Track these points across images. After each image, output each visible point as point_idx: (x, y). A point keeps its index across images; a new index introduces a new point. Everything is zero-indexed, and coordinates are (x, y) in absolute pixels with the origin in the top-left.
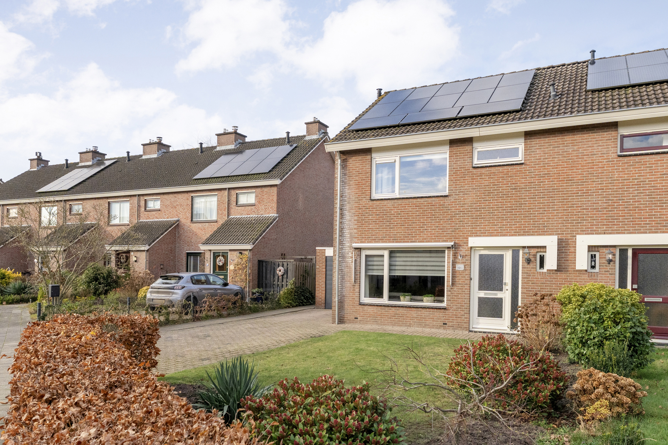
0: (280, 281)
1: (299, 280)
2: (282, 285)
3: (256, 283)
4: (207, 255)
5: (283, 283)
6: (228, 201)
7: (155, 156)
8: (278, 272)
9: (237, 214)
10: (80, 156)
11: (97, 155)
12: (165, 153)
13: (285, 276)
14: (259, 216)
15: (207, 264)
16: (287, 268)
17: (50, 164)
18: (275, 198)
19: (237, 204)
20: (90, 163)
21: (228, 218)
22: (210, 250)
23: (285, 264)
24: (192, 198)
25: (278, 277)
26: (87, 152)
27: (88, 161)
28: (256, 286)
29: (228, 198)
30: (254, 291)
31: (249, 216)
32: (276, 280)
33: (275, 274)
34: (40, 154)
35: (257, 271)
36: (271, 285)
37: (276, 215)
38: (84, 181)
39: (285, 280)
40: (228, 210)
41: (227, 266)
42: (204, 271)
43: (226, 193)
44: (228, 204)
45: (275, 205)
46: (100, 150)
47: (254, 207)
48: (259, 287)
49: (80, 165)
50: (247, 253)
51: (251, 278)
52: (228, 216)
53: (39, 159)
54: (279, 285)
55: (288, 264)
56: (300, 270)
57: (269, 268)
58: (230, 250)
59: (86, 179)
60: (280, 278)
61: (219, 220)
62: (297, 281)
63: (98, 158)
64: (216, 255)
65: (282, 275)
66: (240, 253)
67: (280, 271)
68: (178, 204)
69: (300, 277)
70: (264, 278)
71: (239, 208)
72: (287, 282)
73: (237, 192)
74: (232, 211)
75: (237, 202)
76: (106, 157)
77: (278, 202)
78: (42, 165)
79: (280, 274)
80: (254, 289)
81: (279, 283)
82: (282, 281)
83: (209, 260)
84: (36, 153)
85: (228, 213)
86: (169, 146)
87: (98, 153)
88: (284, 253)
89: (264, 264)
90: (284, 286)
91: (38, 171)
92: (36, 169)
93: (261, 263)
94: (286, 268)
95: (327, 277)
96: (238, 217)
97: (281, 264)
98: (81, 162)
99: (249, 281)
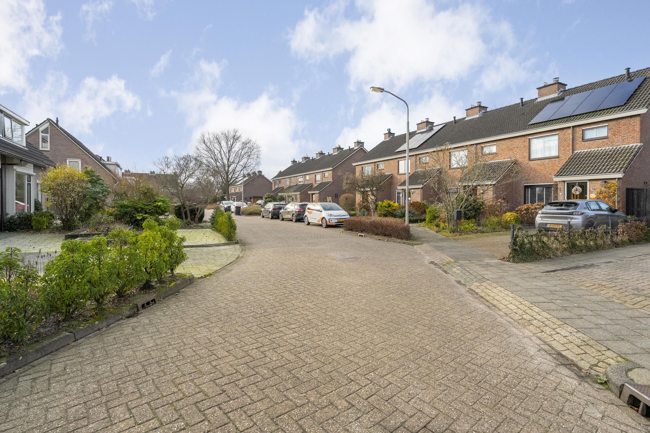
3: (625, 210)
4: (560, 186)
6: (573, 137)
7: (477, 116)
9: (582, 149)
10: (418, 126)
11: (429, 124)
12: (484, 113)
14: (614, 147)
15: (561, 194)
17: (395, 135)
18: (638, 128)
19: (583, 140)
20: (425, 130)
21: (573, 153)
22: (564, 181)
24: (529, 140)
26: (422, 123)
27: (423, 128)
29: (573, 135)
31: (600, 149)
34: (390, 129)
35: (625, 199)
36: (647, 213)
37: (639, 144)
38: (426, 141)
40: (572, 146)
41: (586, 194)
42: (557, 200)
43: (570, 131)
44: (573, 140)
45: (637, 135)
46: (430, 121)
47: (607, 139)
49: (417, 132)
50: (614, 181)
51: (620, 205)
52: (573, 150)
53: (390, 133)
58: (590, 180)
59: (428, 139)
61: (561, 155)
63: (429, 126)
64: (570, 186)
66: (606, 182)
68: (515, 146)
70: (635, 206)
71: (587, 142)
73: (583, 129)
74: (577, 146)
75: (583, 137)
76: (435, 124)
77: (641, 131)
78: (391, 136)
83: (562, 190)
84: (388, 129)
85: (573, 148)
86: (487, 108)
87: (429, 122)
88: (646, 181)
91: (389, 140)
92: (388, 139)
93: (631, 191)
96: (586, 151)
98: (418, 130)
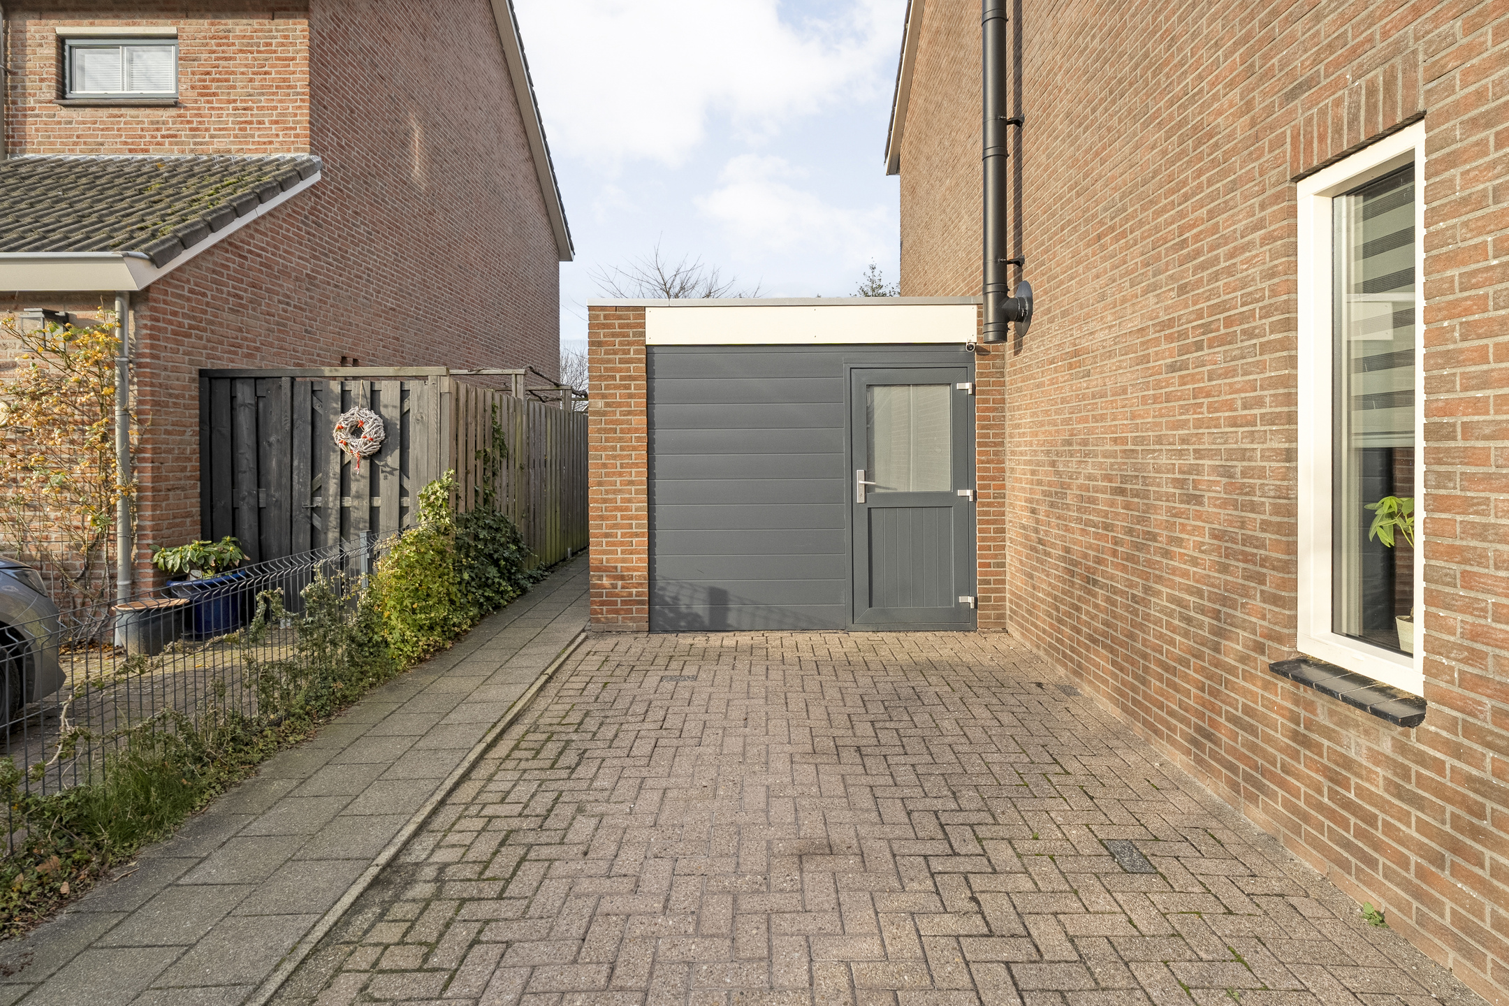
0: (354, 487)
1: (471, 477)
2: (374, 511)
3: (193, 505)
5: (377, 502)
8: (339, 437)
9: (64, 146)
13: (393, 460)
14: (205, 158)
16: (404, 415)
18: (300, 75)
19: (63, 99)
23: (389, 393)
25: (345, 468)
28: (192, 524)
30: (173, 560)
31: (140, 157)
32: (333, 486)
33: (322, 452)
35: (190, 440)
36: (299, 517)
37: (306, 157)
39: (387, 485)
45: (298, 109)
47: (173, 112)
48: (209, 533)
50: (107, 318)
51: (146, 476)
54: (354, 515)
55: (404, 394)
56: (472, 428)
57: (277, 416)
60: (360, 470)
62: (461, 485)
65: (373, 458)
66: (54, 315)
67: (356, 431)
69: (472, 462)
70: (246, 480)
71: (76, 115)
72: (403, 492)
73: (61, 32)
74: (31, 129)
75: (61, 82)
77: (317, 99)
79: (358, 446)
80: (174, 543)
81: (348, 502)
82: (374, 491)
89: (244, 393)
90: (387, 519)
93: (222, 389)
94: (393, 414)
95: (659, 458)
96: (73, 157)
97: (357, 389)
99: (127, 500)
